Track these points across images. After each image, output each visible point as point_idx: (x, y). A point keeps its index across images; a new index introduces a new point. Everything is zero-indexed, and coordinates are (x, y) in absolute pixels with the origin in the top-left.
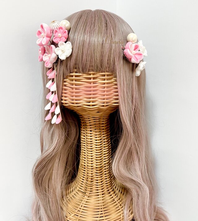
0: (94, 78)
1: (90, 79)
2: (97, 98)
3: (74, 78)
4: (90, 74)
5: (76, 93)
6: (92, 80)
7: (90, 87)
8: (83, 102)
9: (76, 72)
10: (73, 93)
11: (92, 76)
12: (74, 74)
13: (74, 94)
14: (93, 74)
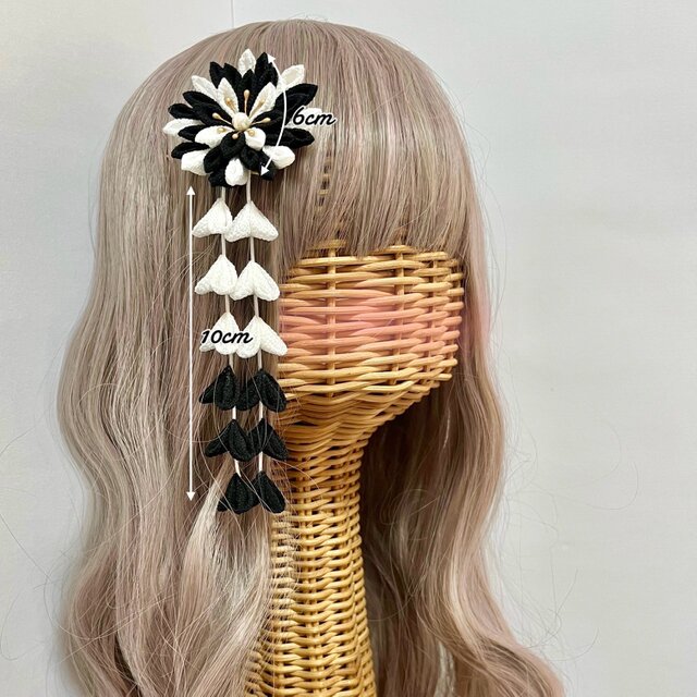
0: (408, 271)
1: (394, 272)
2: (412, 349)
3: (332, 275)
4: (393, 256)
5: (340, 334)
6: (401, 279)
7: (395, 307)
8: (366, 371)
9: (340, 253)
10: (326, 335)
11: (401, 262)
12: (332, 259)
13: (332, 340)
14: (406, 255)
